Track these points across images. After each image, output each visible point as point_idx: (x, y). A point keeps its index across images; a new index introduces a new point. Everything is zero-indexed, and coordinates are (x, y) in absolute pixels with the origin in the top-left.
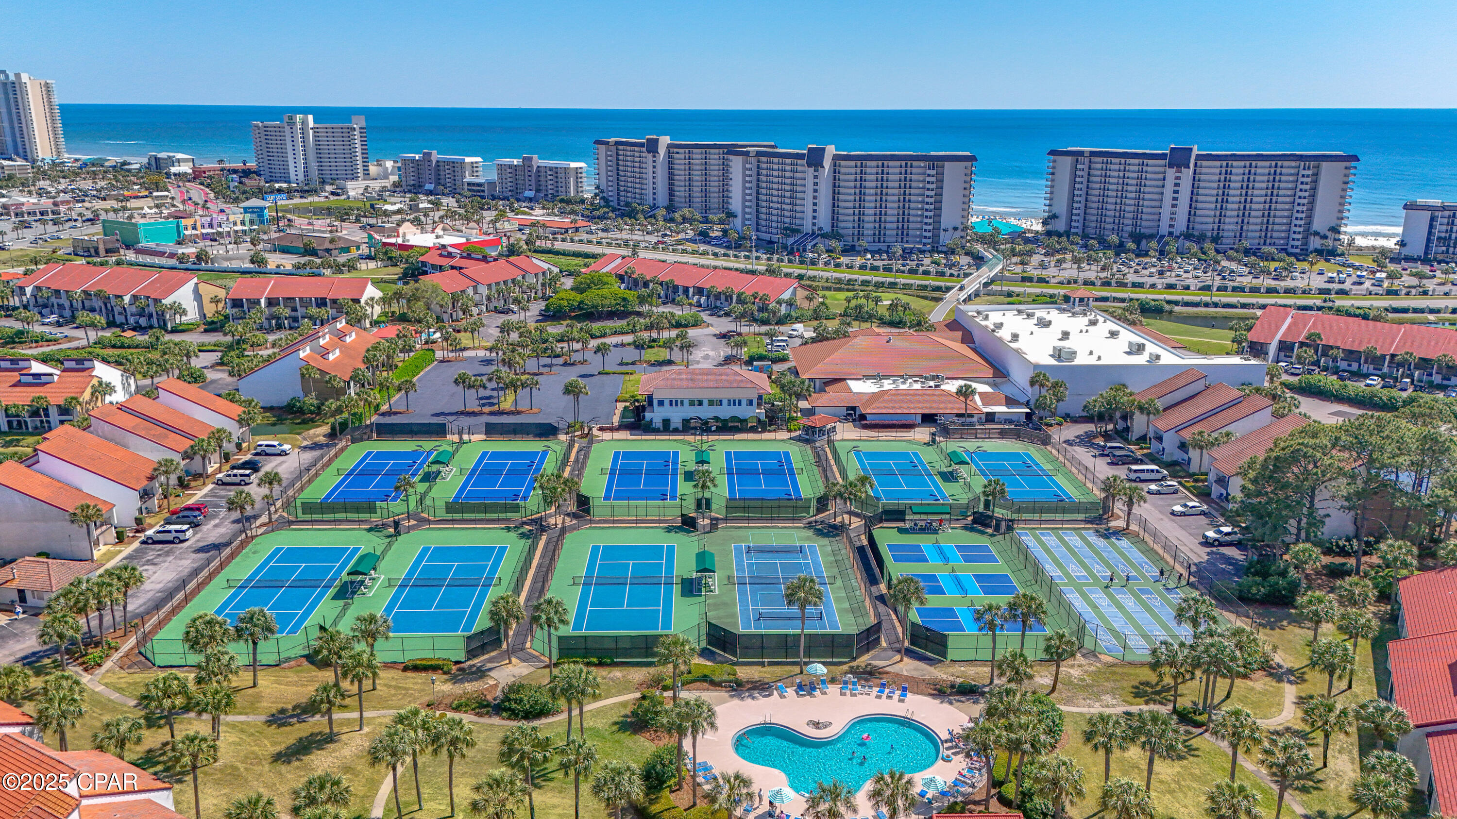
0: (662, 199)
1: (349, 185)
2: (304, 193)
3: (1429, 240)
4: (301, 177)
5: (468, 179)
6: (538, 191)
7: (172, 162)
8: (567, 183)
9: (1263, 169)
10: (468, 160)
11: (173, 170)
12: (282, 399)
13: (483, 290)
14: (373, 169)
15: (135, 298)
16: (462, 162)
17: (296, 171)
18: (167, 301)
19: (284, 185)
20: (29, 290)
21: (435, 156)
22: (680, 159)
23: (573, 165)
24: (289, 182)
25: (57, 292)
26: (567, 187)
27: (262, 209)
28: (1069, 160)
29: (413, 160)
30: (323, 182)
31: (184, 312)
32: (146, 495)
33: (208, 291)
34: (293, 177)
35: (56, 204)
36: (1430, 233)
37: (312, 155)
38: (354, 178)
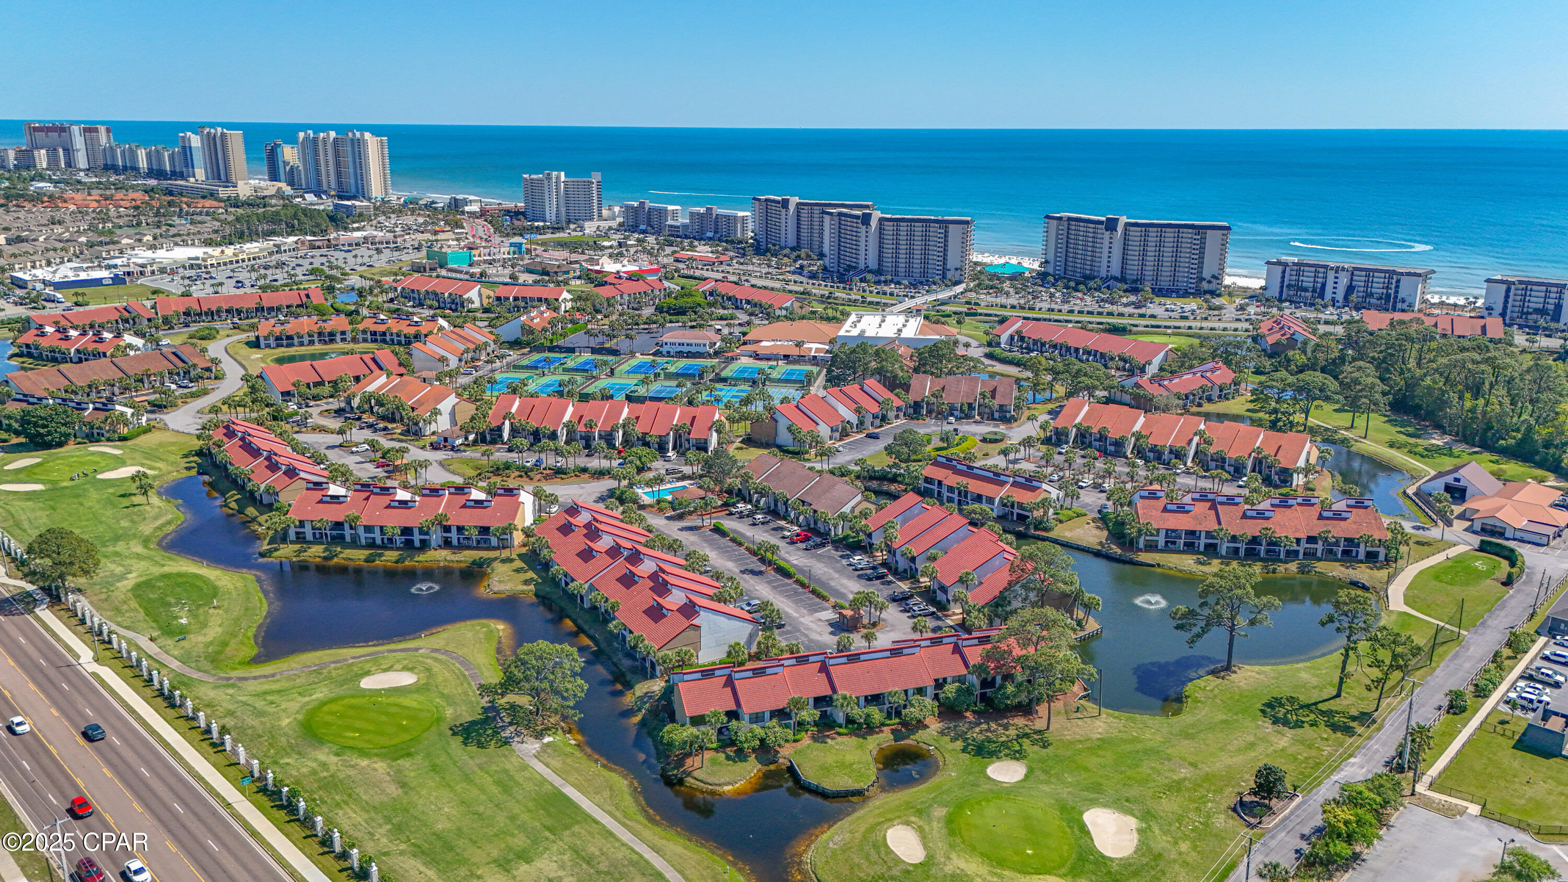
0: (792, 241)
1: (587, 224)
2: (555, 229)
3: (1282, 287)
4: (554, 218)
5: (670, 222)
6: (716, 232)
7: (466, 202)
8: (736, 227)
9: (1170, 234)
10: (670, 208)
11: (467, 209)
12: (512, 339)
13: (626, 297)
14: (605, 213)
15: (450, 294)
16: (666, 210)
17: (551, 213)
18: (465, 296)
19: (541, 224)
20: (399, 289)
21: (649, 204)
22: (804, 213)
23: (741, 214)
24: (545, 221)
25: (413, 291)
26: (736, 231)
27: (521, 244)
28: (1055, 222)
29: (632, 207)
30: (569, 222)
31: (473, 303)
32: (460, 360)
33: (486, 292)
34: (548, 217)
35: (395, 237)
36: (1283, 282)
37: (562, 202)
38: (591, 219)
